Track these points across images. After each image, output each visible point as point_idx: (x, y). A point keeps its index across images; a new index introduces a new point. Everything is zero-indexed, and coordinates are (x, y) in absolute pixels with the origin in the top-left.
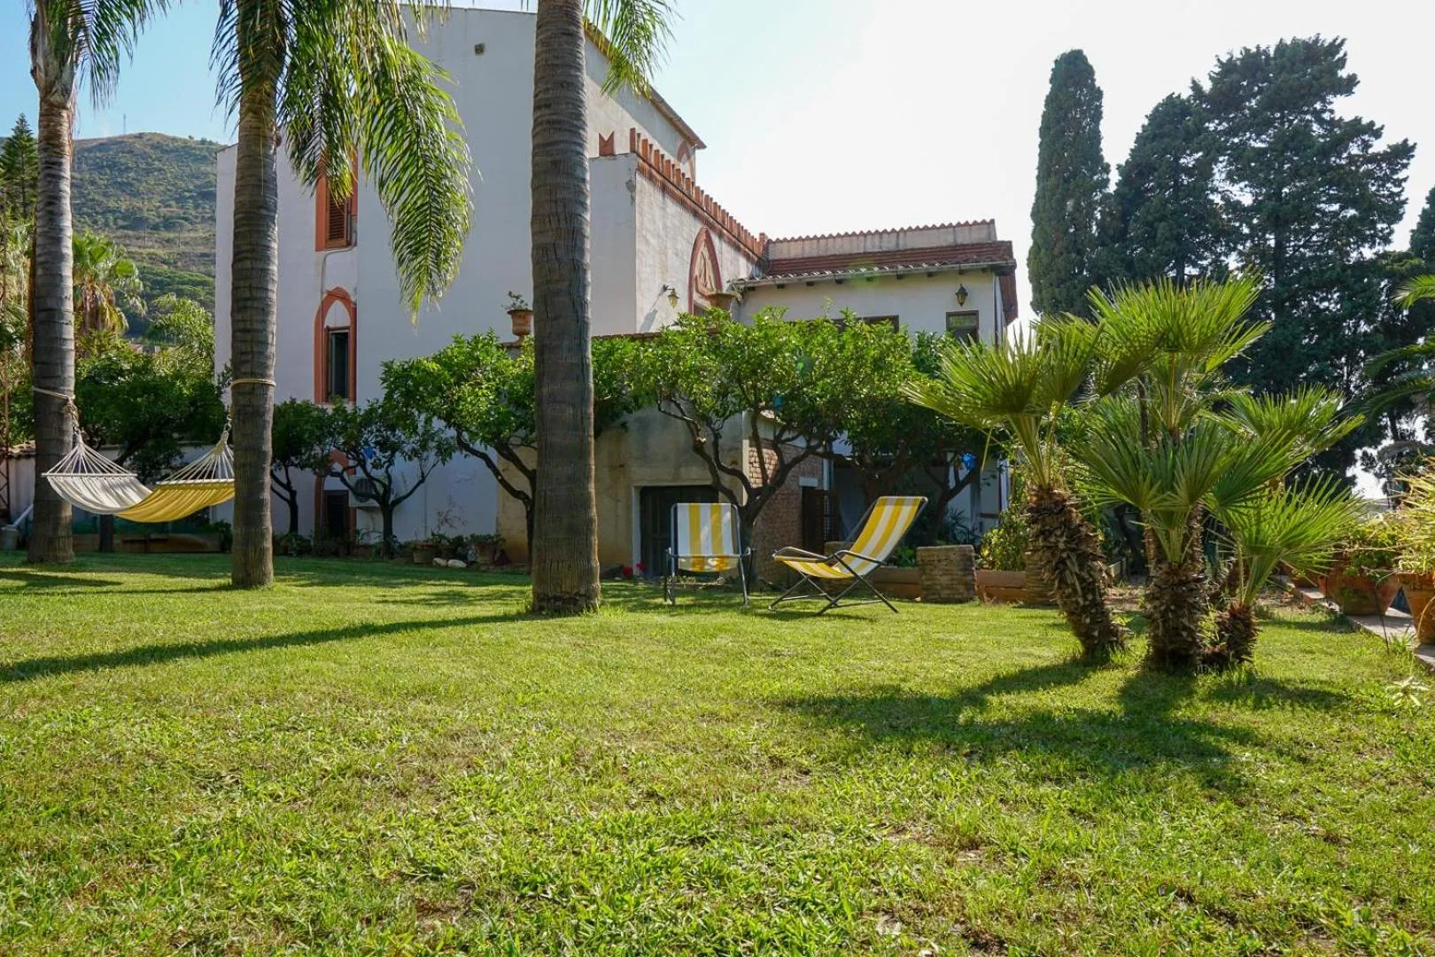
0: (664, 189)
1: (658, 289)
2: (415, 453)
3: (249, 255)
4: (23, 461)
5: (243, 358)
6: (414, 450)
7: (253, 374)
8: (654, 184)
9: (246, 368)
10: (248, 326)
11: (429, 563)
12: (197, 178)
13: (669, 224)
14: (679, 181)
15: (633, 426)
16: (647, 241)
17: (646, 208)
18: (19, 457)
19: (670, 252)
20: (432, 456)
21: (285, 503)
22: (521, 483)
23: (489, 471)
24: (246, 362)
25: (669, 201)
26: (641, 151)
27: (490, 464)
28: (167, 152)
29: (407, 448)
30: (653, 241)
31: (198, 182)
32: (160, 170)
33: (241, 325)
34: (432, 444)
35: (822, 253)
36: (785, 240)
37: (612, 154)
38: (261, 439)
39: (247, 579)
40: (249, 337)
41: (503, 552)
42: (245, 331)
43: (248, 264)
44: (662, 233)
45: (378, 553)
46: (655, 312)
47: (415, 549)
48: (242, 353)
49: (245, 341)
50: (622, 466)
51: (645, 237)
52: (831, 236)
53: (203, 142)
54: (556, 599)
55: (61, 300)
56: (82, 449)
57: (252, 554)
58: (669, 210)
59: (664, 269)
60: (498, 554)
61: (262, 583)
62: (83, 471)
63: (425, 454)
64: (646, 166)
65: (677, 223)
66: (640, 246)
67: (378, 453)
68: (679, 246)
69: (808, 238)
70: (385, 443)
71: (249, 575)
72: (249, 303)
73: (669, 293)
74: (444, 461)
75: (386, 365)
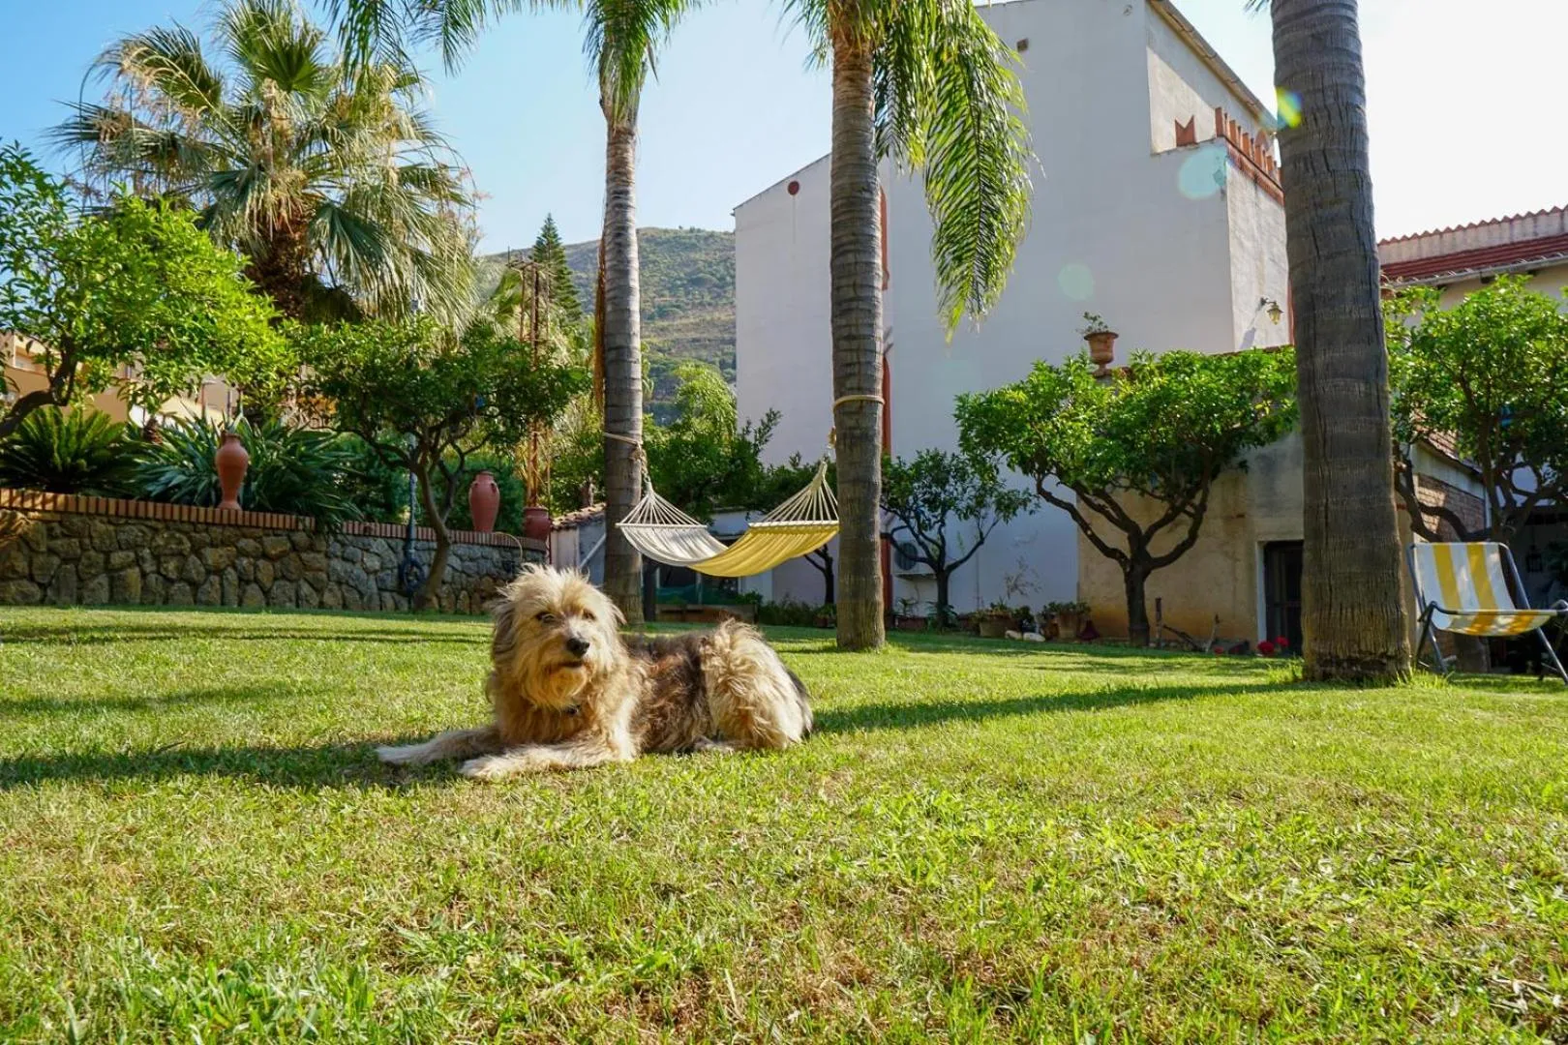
0: (1256, 180)
1: (1255, 303)
2: (970, 511)
3: (852, 247)
4: (563, 533)
5: (849, 370)
6: (968, 507)
7: (860, 390)
8: (1246, 175)
9: (851, 383)
10: (853, 331)
11: (1001, 635)
12: (688, 266)
13: (1263, 223)
14: (1271, 170)
15: (1253, 465)
16: (1241, 244)
17: (1239, 204)
18: (560, 529)
19: (1266, 258)
20: (991, 512)
21: (821, 573)
22: (1117, 538)
23: (1075, 524)
24: (851, 375)
25: (1262, 195)
26: (1229, 134)
27: (1075, 515)
28: (658, 244)
29: (962, 505)
30: (1248, 244)
31: (688, 270)
32: (654, 262)
33: (845, 332)
34: (990, 500)
35: (1446, 251)
36: (1394, 240)
37: (1193, 142)
38: (870, 469)
39: (856, 642)
40: (854, 344)
41: (1089, 624)
42: (850, 338)
43: (850, 258)
44: (1257, 234)
45: (934, 625)
46: (1254, 330)
47: (982, 620)
48: (849, 365)
49: (851, 350)
50: (1241, 516)
51: (1239, 239)
52: (1460, 228)
53: (692, 230)
54: (1352, 661)
55: (629, 336)
56: (652, 498)
57: (862, 610)
58: (1262, 206)
59: (1261, 277)
60: (1083, 627)
61: (873, 645)
62: (654, 522)
63: (983, 511)
64: (1237, 153)
65: (1272, 223)
66: (1234, 249)
67: (927, 513)
68: (1275, 250)
69: (1426, 234)
70: (934, 501)
71: (859, 635)
72: (854, 305)
73: (1268, 307)
74: (1006, 518)
75: (960, 399)
